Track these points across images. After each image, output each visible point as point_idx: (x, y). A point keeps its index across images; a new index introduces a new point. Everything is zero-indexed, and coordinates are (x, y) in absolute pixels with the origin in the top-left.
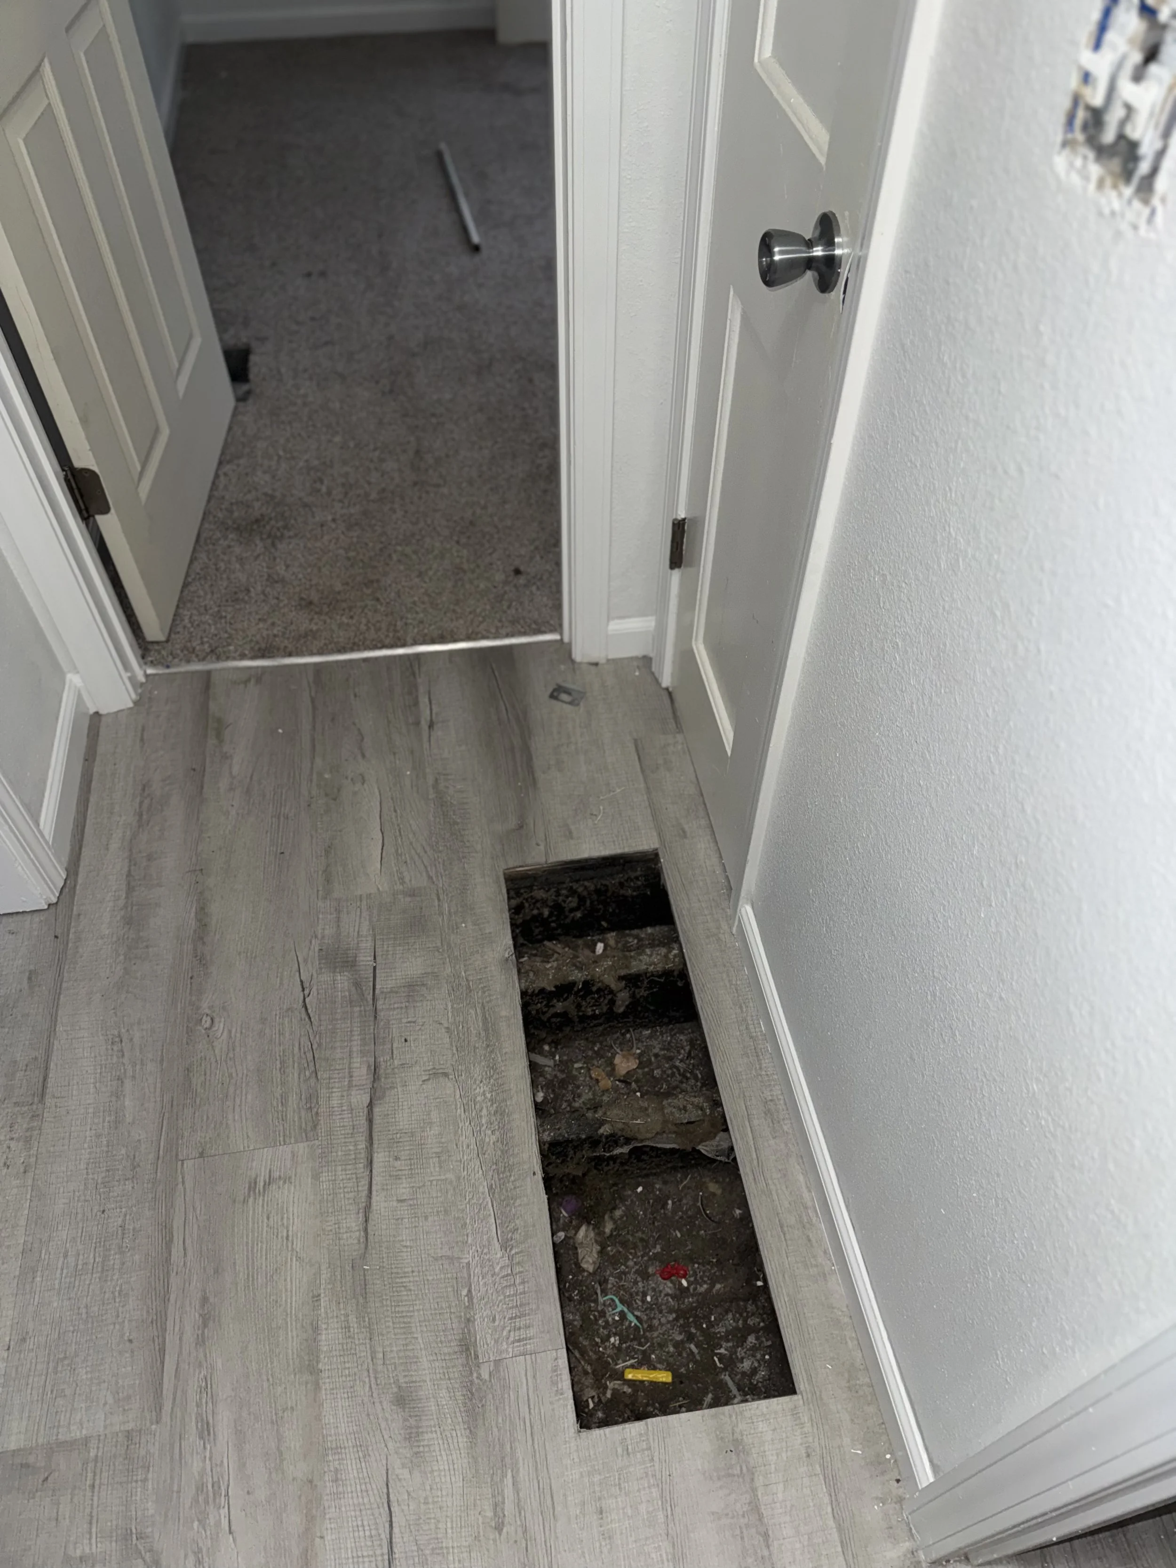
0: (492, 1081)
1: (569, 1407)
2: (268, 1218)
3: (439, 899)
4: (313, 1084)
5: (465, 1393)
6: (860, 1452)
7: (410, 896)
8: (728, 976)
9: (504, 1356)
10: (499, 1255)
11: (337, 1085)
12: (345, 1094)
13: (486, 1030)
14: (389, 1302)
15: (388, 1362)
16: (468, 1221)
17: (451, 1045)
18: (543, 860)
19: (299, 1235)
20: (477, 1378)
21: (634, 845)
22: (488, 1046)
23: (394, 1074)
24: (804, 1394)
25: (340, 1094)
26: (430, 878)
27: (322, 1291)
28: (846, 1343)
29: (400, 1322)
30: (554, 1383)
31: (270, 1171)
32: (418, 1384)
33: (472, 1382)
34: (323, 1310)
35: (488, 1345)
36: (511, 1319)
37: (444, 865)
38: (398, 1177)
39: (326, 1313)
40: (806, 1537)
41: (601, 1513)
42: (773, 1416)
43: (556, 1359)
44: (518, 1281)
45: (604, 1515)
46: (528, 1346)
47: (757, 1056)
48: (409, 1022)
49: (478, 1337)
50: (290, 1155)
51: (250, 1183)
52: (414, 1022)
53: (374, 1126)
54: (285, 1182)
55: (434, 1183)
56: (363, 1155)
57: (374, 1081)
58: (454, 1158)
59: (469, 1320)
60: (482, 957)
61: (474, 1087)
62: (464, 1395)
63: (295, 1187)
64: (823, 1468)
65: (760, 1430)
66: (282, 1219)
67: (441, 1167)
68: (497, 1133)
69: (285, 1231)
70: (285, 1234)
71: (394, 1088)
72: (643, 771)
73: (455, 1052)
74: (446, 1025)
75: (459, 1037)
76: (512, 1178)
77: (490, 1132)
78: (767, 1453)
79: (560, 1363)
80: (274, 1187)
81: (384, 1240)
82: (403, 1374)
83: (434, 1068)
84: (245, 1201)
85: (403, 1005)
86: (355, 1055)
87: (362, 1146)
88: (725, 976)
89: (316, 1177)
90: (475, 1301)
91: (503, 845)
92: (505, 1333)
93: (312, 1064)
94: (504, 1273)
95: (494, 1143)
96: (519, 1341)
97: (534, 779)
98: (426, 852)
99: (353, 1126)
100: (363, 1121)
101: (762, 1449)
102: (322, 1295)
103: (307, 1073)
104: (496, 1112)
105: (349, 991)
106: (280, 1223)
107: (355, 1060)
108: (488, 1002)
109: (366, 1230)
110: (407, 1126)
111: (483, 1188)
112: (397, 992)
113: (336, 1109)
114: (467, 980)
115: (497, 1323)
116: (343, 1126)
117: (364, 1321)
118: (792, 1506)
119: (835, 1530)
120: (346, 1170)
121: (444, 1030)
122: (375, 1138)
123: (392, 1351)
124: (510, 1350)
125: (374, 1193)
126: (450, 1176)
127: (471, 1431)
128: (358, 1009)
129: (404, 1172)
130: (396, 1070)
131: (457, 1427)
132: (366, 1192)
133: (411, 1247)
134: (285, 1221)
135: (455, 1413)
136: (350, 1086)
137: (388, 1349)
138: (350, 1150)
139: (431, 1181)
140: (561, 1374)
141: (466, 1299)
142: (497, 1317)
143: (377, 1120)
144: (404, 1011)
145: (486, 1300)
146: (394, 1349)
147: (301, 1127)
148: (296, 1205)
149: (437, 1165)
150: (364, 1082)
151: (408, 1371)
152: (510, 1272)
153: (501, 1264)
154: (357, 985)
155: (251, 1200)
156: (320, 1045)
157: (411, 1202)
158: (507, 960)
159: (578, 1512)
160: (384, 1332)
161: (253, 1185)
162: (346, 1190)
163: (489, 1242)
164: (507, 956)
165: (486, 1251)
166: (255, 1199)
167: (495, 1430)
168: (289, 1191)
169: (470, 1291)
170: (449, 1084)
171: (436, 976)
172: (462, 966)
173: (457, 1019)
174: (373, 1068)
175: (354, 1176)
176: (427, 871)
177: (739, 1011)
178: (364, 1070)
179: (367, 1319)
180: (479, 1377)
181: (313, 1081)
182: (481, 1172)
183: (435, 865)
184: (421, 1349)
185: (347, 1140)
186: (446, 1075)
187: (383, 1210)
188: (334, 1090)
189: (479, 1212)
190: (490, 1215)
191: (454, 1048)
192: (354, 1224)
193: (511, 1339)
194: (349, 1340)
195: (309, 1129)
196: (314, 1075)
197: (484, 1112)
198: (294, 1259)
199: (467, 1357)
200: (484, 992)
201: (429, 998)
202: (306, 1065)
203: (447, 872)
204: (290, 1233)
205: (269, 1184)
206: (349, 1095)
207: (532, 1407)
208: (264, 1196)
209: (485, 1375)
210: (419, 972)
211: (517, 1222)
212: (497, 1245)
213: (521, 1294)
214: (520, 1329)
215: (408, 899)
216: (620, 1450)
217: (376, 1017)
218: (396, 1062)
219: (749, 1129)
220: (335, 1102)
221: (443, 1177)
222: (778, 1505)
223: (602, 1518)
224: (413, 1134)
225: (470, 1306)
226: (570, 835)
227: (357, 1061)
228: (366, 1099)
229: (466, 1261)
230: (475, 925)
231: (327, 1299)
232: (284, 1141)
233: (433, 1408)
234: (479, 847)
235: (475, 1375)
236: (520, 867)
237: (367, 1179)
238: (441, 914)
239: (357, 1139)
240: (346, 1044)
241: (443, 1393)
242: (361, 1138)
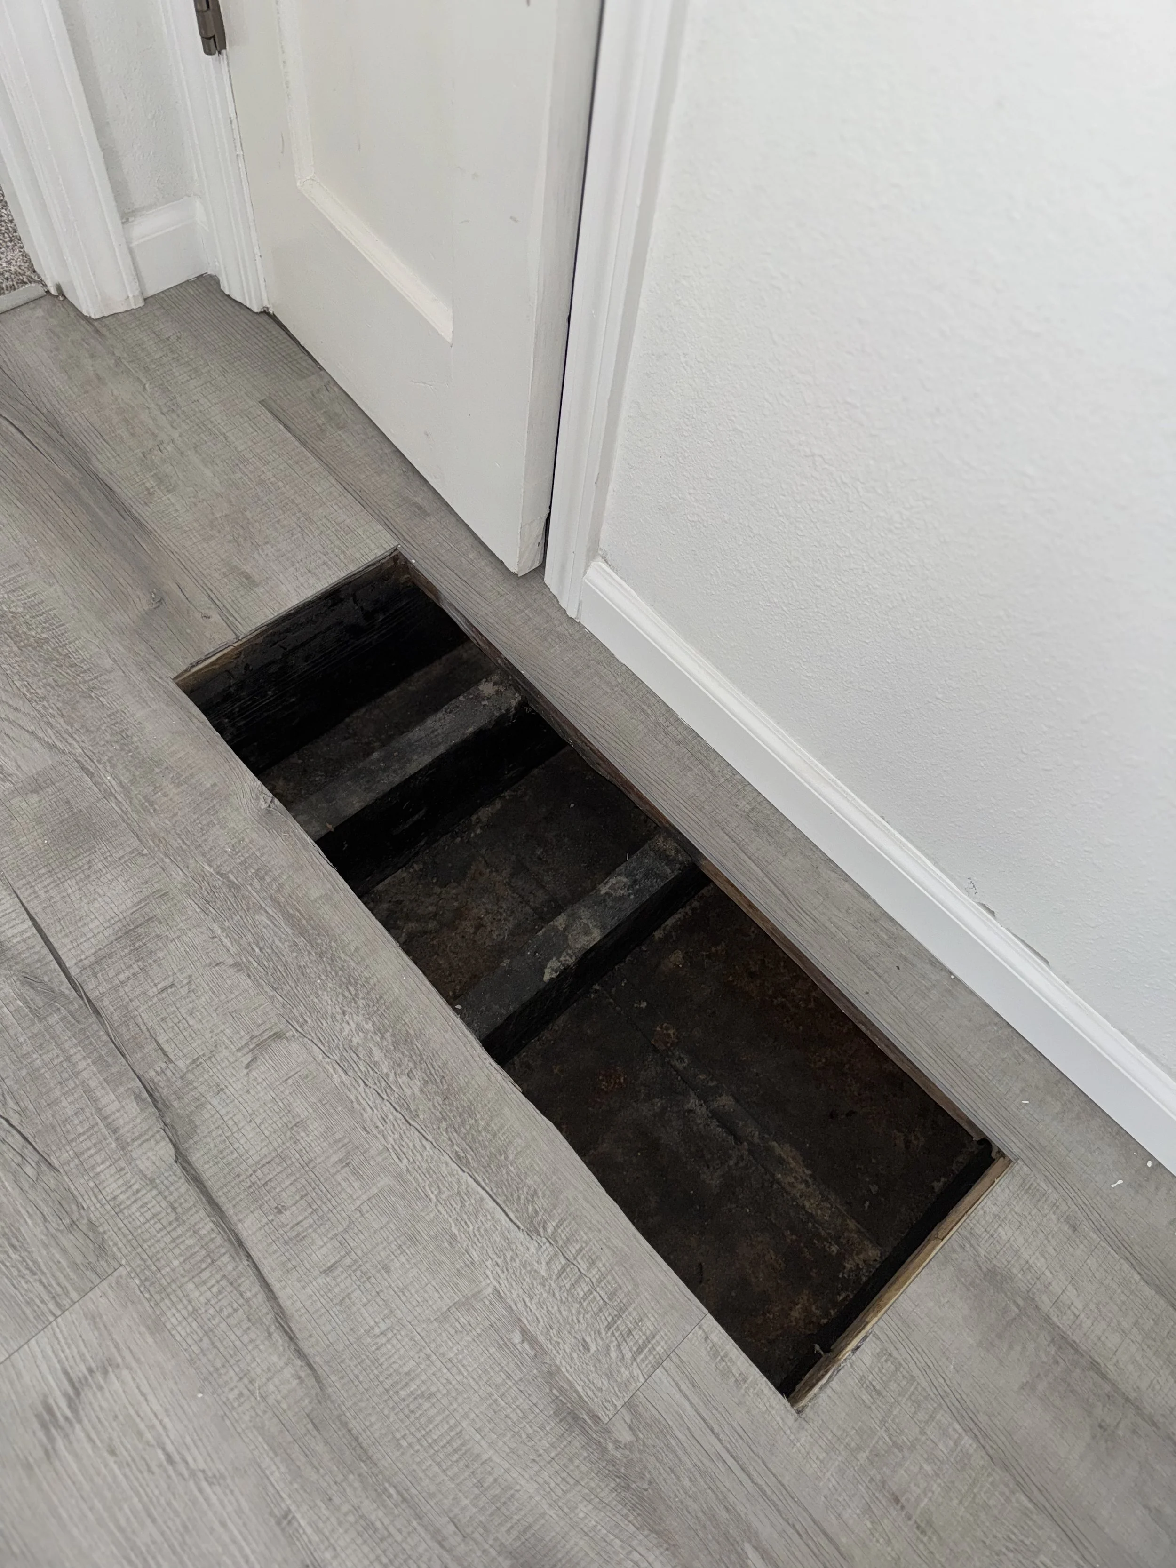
0: (360, 1002)
1: (766, 1391)
2: (113, 1452)
3: (90, 774)
4: (52, 1183)
5: (613, 1485)
6: (1120, 1182)
7: (34, 791)
8: (601, 678)
9: (632, 1387)
10: (533, 1250)
11: (98, 1158)
12: (122, 1163)
13: (302, 932)
14: (410, 1439)
15: (469, 1530)
16: (455, 1231)
17: (259, 985)
18: (231, 637)
19: (188, 1439)
20: (617, 1448)
21: (358, 556)
22: (321, 955)
23: (189, 1083)
24: (1023, 1156)
25: (113, 1170)
26: (52, 747)
27: (289, 1502)
28: (1024, 1059)
29: (448, 1455)
30: (725, 1374)
31: (66, 1373)
32: (536, 1528)
33: (612, 1462)
34: (309, 1530)
35: (600, 1389)
36: (609, 1327)
37: (62, 716)
38: (300, 1238)
39: (318, 1531)
40: (1135, 1330)
41: (897, 1500)
42: (1007, 1209)
43: (707, 1338)
44: (583, 1266)
45: (903, 1500)
46: (658, 1348)
47: (701, 763)
48: (163, 990)
49: (580, 1389)
50: (85, 1323)
51: (38, 1416)
52: (172, 985)
53: (209, 1184)
54: (105, 1373)
55: (365, 1208)
56: (219, 1241)
57: (162, 1116)
58: (373, 1151)
59: (550, 1374)
60: (223, 827)
61: (338, 1027)
62: (614, 1489)
63: (129, 1368)
64: (1098, 1230)
65: (1005, 1238)
66: (140, 1434)
67: (360, 1177)
68: (418, 1073)
69: (160, 1453)
70: (162, 1456)
71: (203, 1105)
72: (304, 444)
73: (272, 993)
74: (231, 961)
75: (264, 967)
76: (482, 1123)
77: (405, 1078)
78: (1031, 1262)
79: (715, 1340)
80: (87, 1394)
81: (340, 1347)
82: (504, 1529)
83: (252, 1038)
84: (49, 1454)
85: (136, 969)
86: (99, 1093)
87: (207, 1226)
88: (596, 679)
89: (157, 1326)
90: (541, 1339)
91: (147, 642)
92: (614, 1354)
93: (28, 1152)
94: (557, 1266)
95: (421, 1090)
96: (640, 1350)
97: (135, 519)
98: (16, 709)
99: (171, 1204)
100: (182, 1187)
101: (1022, 1262)
102: (293, 1508)
103: (29, 1170)
104: (396, 1044)
105: (20, 996)
106: (140, 1446)
107: (104, 1102)
108: (278, 891)
109: (300, 1354)
110: (265, 1151)
111: (448, 1166)
112: (110, 956)
113: (122, 1197)
114: (221, 875)
115: (593, 1348)
116: (154, 1216)
117: (390, 1496)
118: (1097, 1305)
119: (1157, 1297)
120: (204, 1283)
121: (231, 971)
122: (222, 1200)
123: (463, 1509)
124: (636, 1372)
125: (276, 1287)
126: (385, 1181)
127: (657, 1533)
128: (56, 1017)
129: (305, 1224)
130: (190, 1076)
131: (634, 1543)
132: (261, 1296)
133: (391, 1329)
134: (148, 1436)
135: (617, 1525)
136: (123, 1146)
137: (456, 1511)
138: (190, 1247)
139: (358, 1209)
140: (726, 1355)
141: (526, 1345)
142: (588, 1339)
143: (208, 1172)
144: (141, 977)
145: (556, 1326)
146: (465, 1502)
147: (74, 1266)
148: (151, 1397)
149: (352, 1178)
150: (145, 1126)
151: (508, 1518)
152: (563, 1261)
153: (545, 1258)
154: (29, 979)
155: (60, 1444)
156: (22, 1112)
157: (348, 1261)
158: (269, 812)
159: (869, 1525)
160: (433, 1488)
161: (47, 1417)
162: (225, 1313)
163: (506, 1239)
164: (264, 806)
165: (509, 1255)
166: (66, 1436)
167: (690, 1502)
168: (123, 1382)
169: (524, 1332)
170: (294, 1046)
171: (164, 895)
172: (200, 859)
173: (244, 942)
174: (145, 1095)
175: (224, 1283)
176: (39, 739)
177: (643, 717)
178: (133, 1107)
179: (392, 1491)
180: (617, 1445)
181: (49, 1179)
182: (428, 1146)
183: (49, 724)
184: (507, 1471)
185: (174, 1234)
186: (279, 1036)
187: (308, 1303)
188: (98, 1169)
189: (463, 1206)
190: (482, 1199)
191: (268, 989)
192: (275, 1358)
193: (628, 1356)
194: (385, 1545)
195: (92, 1259)
196: (44, 1167)
197: (378, 1055)
198: (205, 1485)
199: (584, 1432)
200: (263, 878)
201: (172, 935)
202: (18, 1159)
203: (77, 726)
204: (170, 1448)
205: (78, 1394)
206: (131, 1161)
207: (717, 1429)
208: (80, 1421)
209: (626, 1436)
210: (129, 903)
211: (529, 1182)
212: (521, 1235)
213: (599, 1281)
214: (630, 1332)
215: (34, 799)
216: (866, 1397)
217: (96, 1012)
218: (181, 1064)
219: (749, 861)
220: (112, 1186)
221: (375, 1190)
222: (1082, 1316)
223: (903, 1508)
224: (282, 1158)
225: (539, 1350)
226: (249, 582)
227: (109, 1100)
228: (166, 1151)
229: (490, 1290)
230: (179, 785)
231: (305, 1508)
232: (58, 1305)
233: (581, 1543)
234: (108, 663)
235: (610, 1446)
236: (198, 663)
237: (251, 1272)
238: (108, 794)
239: (193, 1220)
240: (71, 1084)
241: (583, 1509)
242: (197, 1217)
